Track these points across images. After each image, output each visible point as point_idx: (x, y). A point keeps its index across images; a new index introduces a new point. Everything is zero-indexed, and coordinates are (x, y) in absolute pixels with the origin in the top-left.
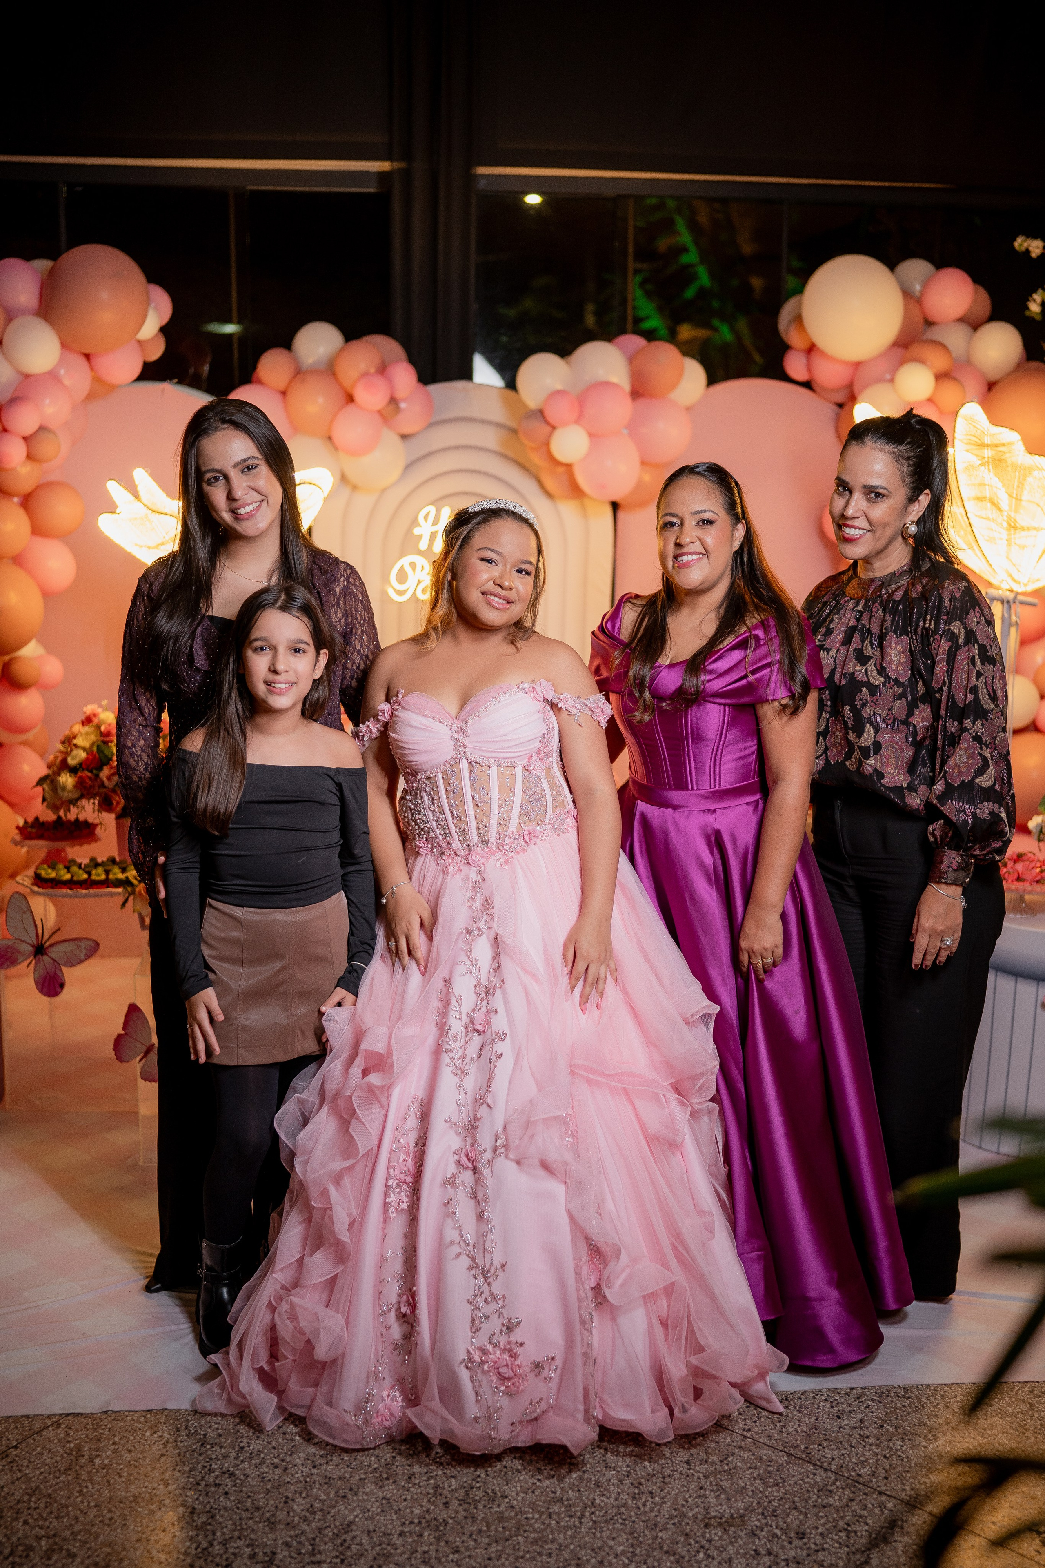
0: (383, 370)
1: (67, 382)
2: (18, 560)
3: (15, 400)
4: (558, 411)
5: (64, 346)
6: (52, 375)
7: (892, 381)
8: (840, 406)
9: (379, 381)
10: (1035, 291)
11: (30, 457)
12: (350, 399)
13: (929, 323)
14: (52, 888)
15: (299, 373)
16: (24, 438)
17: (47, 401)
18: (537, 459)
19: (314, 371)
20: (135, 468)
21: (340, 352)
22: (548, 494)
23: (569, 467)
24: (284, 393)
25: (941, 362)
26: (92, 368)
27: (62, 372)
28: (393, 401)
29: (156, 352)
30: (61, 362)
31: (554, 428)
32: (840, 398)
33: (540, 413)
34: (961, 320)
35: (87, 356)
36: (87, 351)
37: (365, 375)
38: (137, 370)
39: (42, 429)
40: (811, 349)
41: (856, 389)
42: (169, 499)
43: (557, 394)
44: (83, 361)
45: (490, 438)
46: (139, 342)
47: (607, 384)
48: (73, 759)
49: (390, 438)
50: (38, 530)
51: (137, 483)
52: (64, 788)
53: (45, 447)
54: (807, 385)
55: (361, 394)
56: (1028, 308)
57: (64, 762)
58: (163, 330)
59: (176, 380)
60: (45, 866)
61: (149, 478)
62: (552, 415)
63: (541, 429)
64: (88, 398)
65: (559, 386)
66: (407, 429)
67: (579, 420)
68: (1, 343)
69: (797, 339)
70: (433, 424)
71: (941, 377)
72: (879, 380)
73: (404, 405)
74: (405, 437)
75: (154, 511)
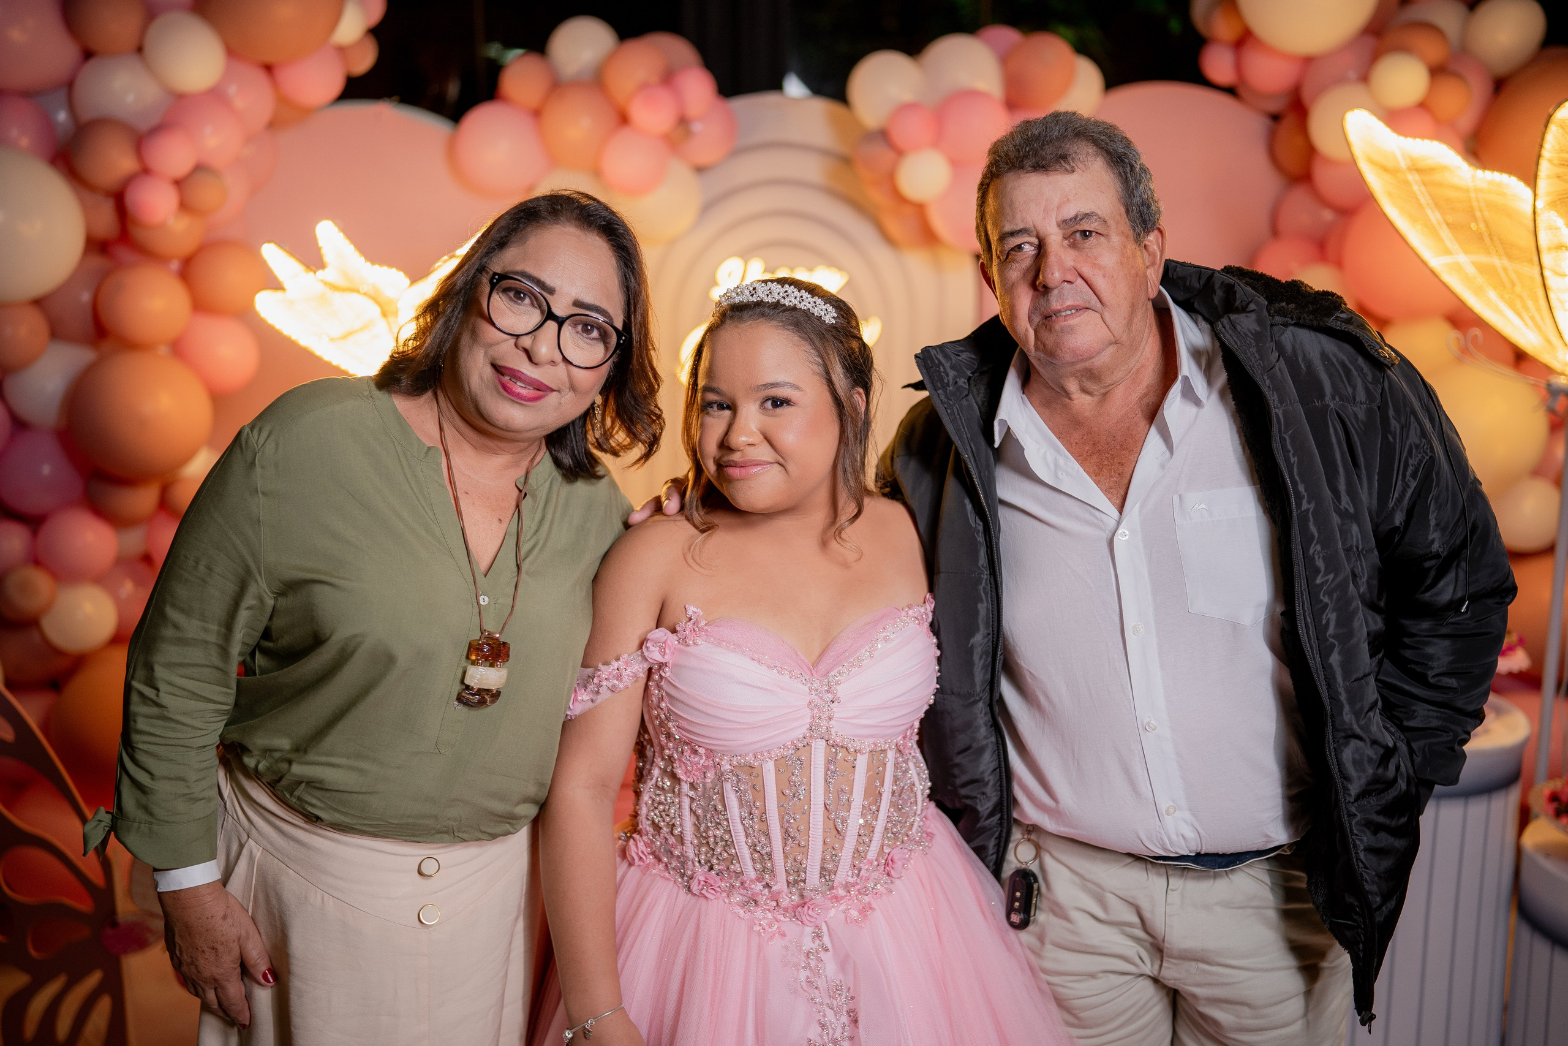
0: (668, 78)
1: (239, 103)
2: (177, 348)
3: (160, 128)
4: (909, 132)
5: (231, 52)
6: (215, 94)
7: (1367, 81)
8: (1276, 118)
9: (663, 95)
11: (184, 207)
12: (624, 119)
13: (1405, 2)
15: (557, 86)
16: (177, 181)
17: (208, 130)
18: (878, 197)
19: (576, 84)
20: (317, 222)
21: (611, 57)
22: (889, 240)
23: (920, 209)
24: (537, 114)
25: (1436, 52)
26: (274, 85)
27: (232, 90)
28: (683, 122)
29: (364, 61)
30: (228, 75)
31: (900, 153)
32: (1274, 106)
33: (883, 135)
35: (269, 68)
36: (268, 59)
37: (644, 86)
38: (336, 85)
39: (199, 168)
40: (1244, 40)
41: (1306, 96)
42: (369, 264)
43: (906, 108)
44: (261, 75)
45: (812, 169)
46: (341, 48)
47: (971, 94)
49: (679, 172)
50: (200, 305)
51: (321, 243)
53: (205, 193)
54: (1231, 91)
55: (639, 113)
58: (376, 32)
59: (396, 98)
61: (341, 235)
62: (899, 136)
63: (883, 155)
64: (273, 125)
65: (907, 97)
66: (703, 159)
67: (937, 142)
68: (140, 50)
69: (1222, 28)
70: (737, 152)
71: (1437, 71)
72: (1340, 80)
73: (697, 127)
74: (700, 170)
75: (334, 287)
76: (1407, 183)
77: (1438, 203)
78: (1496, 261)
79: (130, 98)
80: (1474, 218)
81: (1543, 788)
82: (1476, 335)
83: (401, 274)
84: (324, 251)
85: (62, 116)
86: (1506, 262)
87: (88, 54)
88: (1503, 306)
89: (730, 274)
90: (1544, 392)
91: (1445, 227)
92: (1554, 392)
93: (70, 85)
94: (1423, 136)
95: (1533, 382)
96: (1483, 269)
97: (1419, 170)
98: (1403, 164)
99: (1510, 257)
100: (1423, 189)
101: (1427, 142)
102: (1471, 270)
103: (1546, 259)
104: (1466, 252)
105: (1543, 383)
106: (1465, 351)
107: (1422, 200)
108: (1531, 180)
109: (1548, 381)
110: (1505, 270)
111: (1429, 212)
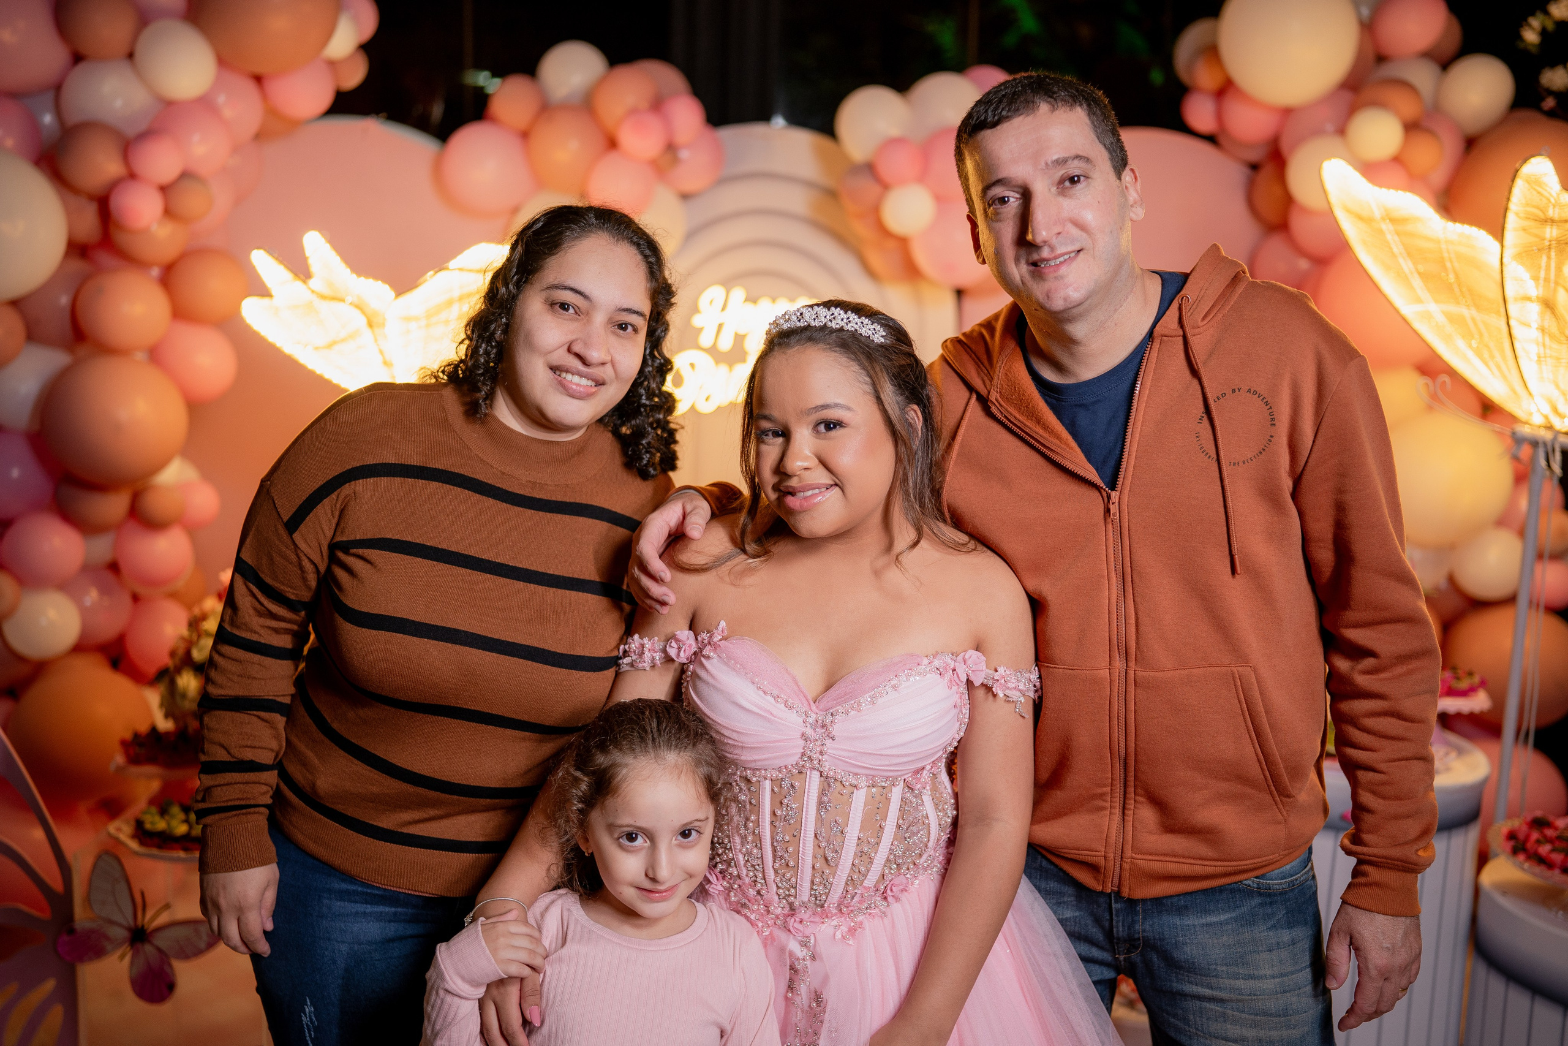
0: (657, 105)
1: (228, 113)
2: (155, 355)
3: (147, 134)
4: (896, 164)
5: (222, 62)
6: (205, 103)
7: (1341, 131)
8: (1254, 167)
9: (653, 123)
10: (1533, 14)
11: (169, 213)
12: (612, 144)
13: (1381, 59)
14: (160, 847)
15: (546, 108)
16: (164, 189)
17: (196, 138)
18: (862, 230)
19: (565, 107)
20: (304, 233)
21: (600, 83)
22: (872, 274)
23: (903, 242)
24: (525, 135)
25: (1410, 108)
26: (264, 96)
27: (221, 99)
28: (671, 148)
29: (355, 76)
30: (218, 84)
31: (886, 187)
32: (1254, 156)
33: (870, 169)
34: (1428, 55)
35: (258, 79)
36: (258, 70)
37: (633, 112)
38: (325, 99)
39: (186, 175)
40: (1226, 89)
41: (1285, 146)
42: (354, 275)
43: (893, 143)
44: (250, 87)
45: (797, 200)
46: (332, 64)
48: (200, 650)
49: (667, 196)
50: (180, 313)
51: (308, 253)
52: (184, 696)
53: (190, 201)
54: (1211, 139)
55: (628, 138)
56: (1520, 37)
57: (188, 653)
58: (366, 48)
59: (384, 114)
60: (154, 810)
61: (328, 246)
62: (885, 170)
63: (869, 188)
64: (260, 136)
65: (894, 132)
66: (689, 186)
67: (922, 178)
68: (131, 56)
69: (1205, 78)
70: (722, 181)
71: (1411, 127)
72: (1317, 132)
73: (684, 154)
74: (685, 197)
75: (323, 297)
76: (1381, 232)
77: (1411, 253)
78: (1465, 312)
79: (118, 103)
80: (1445, 269)
81: (1502, 827)
82: (1445, 381)
83: (387, 287)
84: (311, 261)
85: (48, 119)
86: (1474, 312)
87: (77, 58)
88: (1470, 354)
89: (711, 302)
90: (1509, 441)
91: (1416, 275)
92: (1518, 440)
93: (58, 88)
94: (1397, 188)
95: (1499, 430)
96: (1452, 319)
97: (1393, 221)
98: (1377, 214)
99: (1478, 308)
100: (1396, 238)
101: (1400, 193)
102: (1441, 319)
103: (1512, 309)
104: (1436, 301)
105: (1508, 431)
106: (1434, 397)
107: (1395, 250)
108: (1498, 231)
109: (1513, 429)
110: (1473, 319)
111: (1401, 261)
